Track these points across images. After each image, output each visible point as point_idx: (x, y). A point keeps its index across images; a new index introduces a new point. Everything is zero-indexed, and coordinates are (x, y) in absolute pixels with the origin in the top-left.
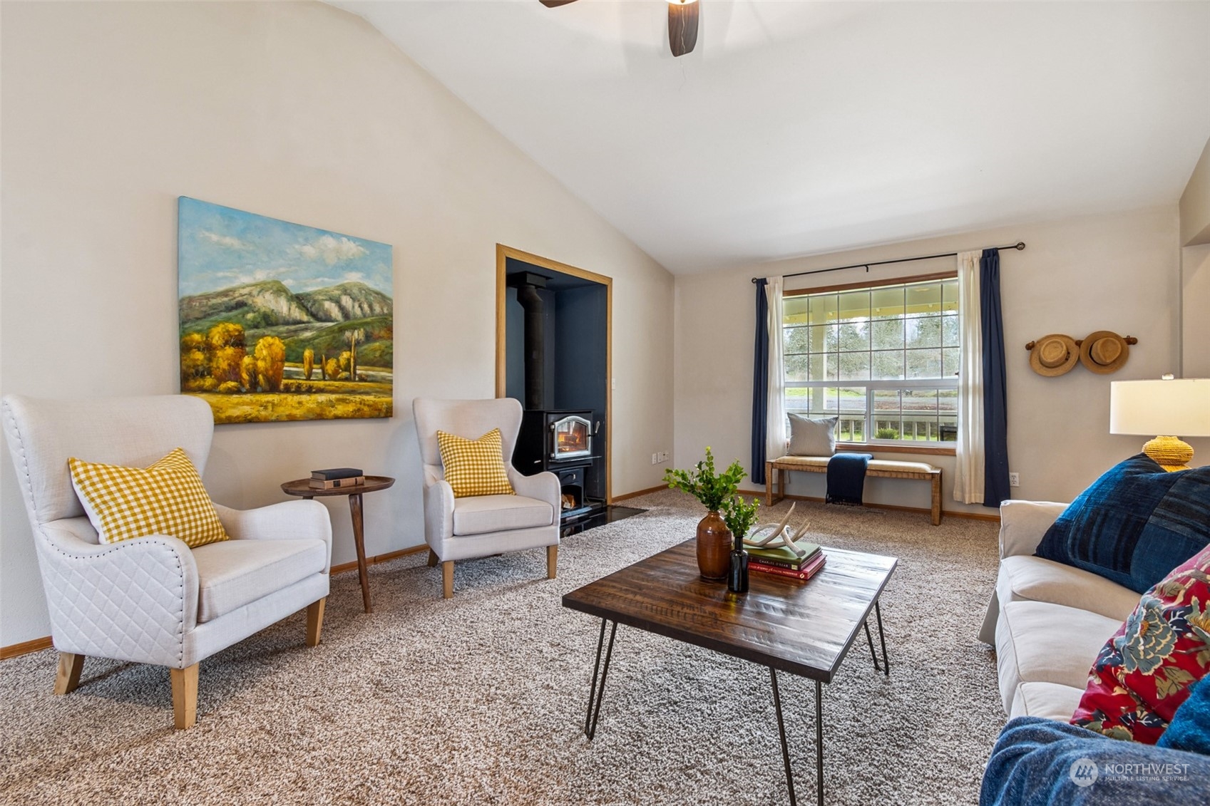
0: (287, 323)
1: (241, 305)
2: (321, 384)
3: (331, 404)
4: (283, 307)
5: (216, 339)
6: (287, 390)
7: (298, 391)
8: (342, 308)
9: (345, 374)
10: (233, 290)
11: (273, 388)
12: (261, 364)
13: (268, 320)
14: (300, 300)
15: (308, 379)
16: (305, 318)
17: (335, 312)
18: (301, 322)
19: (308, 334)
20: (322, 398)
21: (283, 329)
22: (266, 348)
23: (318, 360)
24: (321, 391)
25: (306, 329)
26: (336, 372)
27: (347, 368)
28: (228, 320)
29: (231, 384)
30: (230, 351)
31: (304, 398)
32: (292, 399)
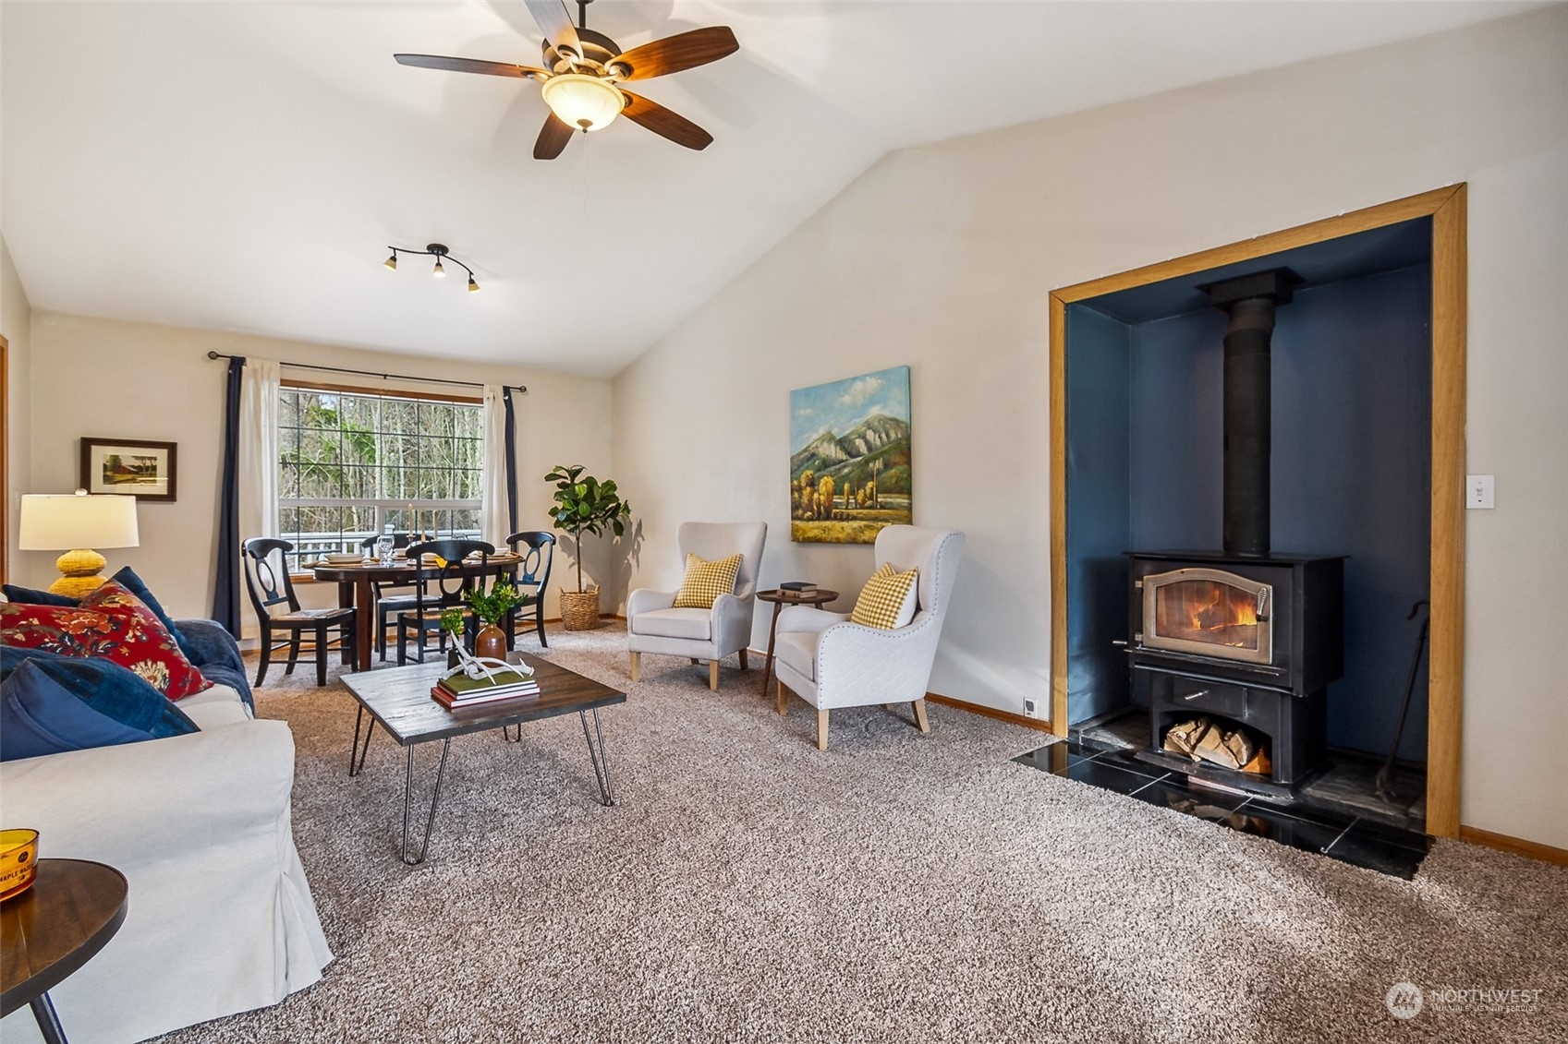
0: (835, 464)
1: (813, 455)
2: (854, 512)
3: (861, 530)
4: (832, 451)
5: (803, 484)
6: (835, 519)
7: (842, 519)
8: (867, 442)
9: (869, 503)
10: (809, 447)
11: (828, 518)
12: (822, 498)
13: (826, 464)
14: (843, 443)
15: (847, 508)
16: (845, 457)
17: (863, 449)
18: (842, 461)
19: (846, 470)
20: (856, 524)
21: (833, 468)
22: (826, 483)
23: (852, 492)
24: (854, 518)
25: (844, 467)
26: (864, 502)
27: (871, 498)
28: (807, 468)
29: (809, 513)
30: (808, 489)
31: (845, 524)
32: (838, 525)
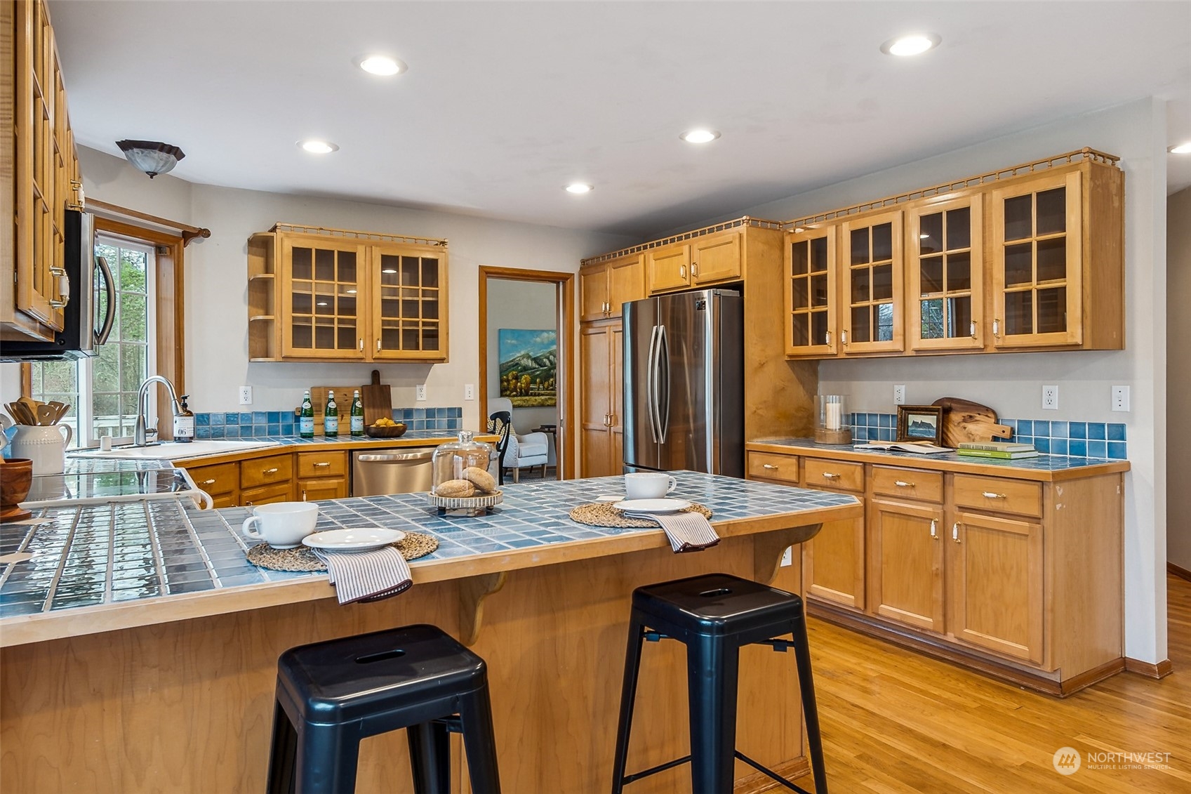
0: (531, 369)
1: (517, 364)
2: (543, 392)
3: (546, 400)
4: (530, 363)
5: (510, 378)
6: (531, 395)
7: (535, 395)
8: (550, 361)
9: (551, 388)
10: (515, 359)
11: (527, 395)
12: (523, 385)
13: (525, 369)
14: (535, 360)
15: (538, 390)
16: (537, 367)
17: (548, 363)
18: (536, 368)
19: (538, 373)
20: (543, 398)
21: (530, 371)
22: (525, 378)
23: (541, 383)
24: (542, 395)
25: (537, 371)
26: (548, 387)
27: (552, 385)
28: (513, 370)
29: (515, 393)
30: (514, 381)
31: (537, 398)
32: (533, 398)
